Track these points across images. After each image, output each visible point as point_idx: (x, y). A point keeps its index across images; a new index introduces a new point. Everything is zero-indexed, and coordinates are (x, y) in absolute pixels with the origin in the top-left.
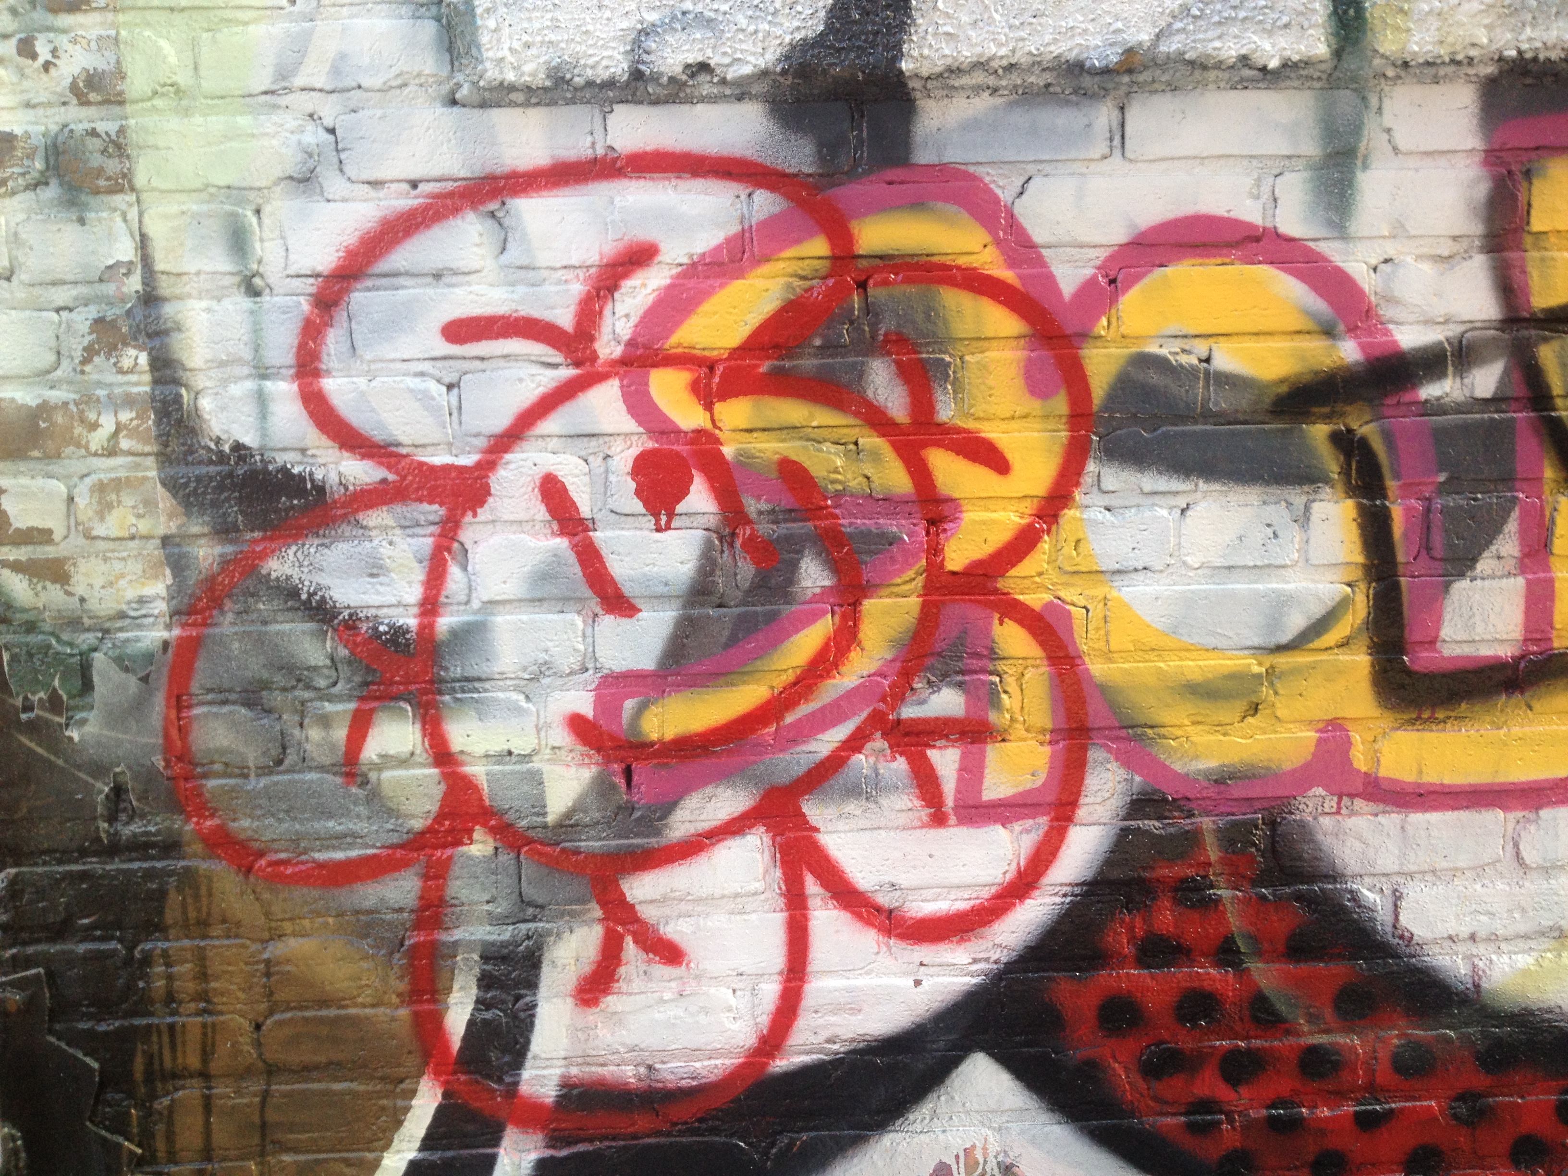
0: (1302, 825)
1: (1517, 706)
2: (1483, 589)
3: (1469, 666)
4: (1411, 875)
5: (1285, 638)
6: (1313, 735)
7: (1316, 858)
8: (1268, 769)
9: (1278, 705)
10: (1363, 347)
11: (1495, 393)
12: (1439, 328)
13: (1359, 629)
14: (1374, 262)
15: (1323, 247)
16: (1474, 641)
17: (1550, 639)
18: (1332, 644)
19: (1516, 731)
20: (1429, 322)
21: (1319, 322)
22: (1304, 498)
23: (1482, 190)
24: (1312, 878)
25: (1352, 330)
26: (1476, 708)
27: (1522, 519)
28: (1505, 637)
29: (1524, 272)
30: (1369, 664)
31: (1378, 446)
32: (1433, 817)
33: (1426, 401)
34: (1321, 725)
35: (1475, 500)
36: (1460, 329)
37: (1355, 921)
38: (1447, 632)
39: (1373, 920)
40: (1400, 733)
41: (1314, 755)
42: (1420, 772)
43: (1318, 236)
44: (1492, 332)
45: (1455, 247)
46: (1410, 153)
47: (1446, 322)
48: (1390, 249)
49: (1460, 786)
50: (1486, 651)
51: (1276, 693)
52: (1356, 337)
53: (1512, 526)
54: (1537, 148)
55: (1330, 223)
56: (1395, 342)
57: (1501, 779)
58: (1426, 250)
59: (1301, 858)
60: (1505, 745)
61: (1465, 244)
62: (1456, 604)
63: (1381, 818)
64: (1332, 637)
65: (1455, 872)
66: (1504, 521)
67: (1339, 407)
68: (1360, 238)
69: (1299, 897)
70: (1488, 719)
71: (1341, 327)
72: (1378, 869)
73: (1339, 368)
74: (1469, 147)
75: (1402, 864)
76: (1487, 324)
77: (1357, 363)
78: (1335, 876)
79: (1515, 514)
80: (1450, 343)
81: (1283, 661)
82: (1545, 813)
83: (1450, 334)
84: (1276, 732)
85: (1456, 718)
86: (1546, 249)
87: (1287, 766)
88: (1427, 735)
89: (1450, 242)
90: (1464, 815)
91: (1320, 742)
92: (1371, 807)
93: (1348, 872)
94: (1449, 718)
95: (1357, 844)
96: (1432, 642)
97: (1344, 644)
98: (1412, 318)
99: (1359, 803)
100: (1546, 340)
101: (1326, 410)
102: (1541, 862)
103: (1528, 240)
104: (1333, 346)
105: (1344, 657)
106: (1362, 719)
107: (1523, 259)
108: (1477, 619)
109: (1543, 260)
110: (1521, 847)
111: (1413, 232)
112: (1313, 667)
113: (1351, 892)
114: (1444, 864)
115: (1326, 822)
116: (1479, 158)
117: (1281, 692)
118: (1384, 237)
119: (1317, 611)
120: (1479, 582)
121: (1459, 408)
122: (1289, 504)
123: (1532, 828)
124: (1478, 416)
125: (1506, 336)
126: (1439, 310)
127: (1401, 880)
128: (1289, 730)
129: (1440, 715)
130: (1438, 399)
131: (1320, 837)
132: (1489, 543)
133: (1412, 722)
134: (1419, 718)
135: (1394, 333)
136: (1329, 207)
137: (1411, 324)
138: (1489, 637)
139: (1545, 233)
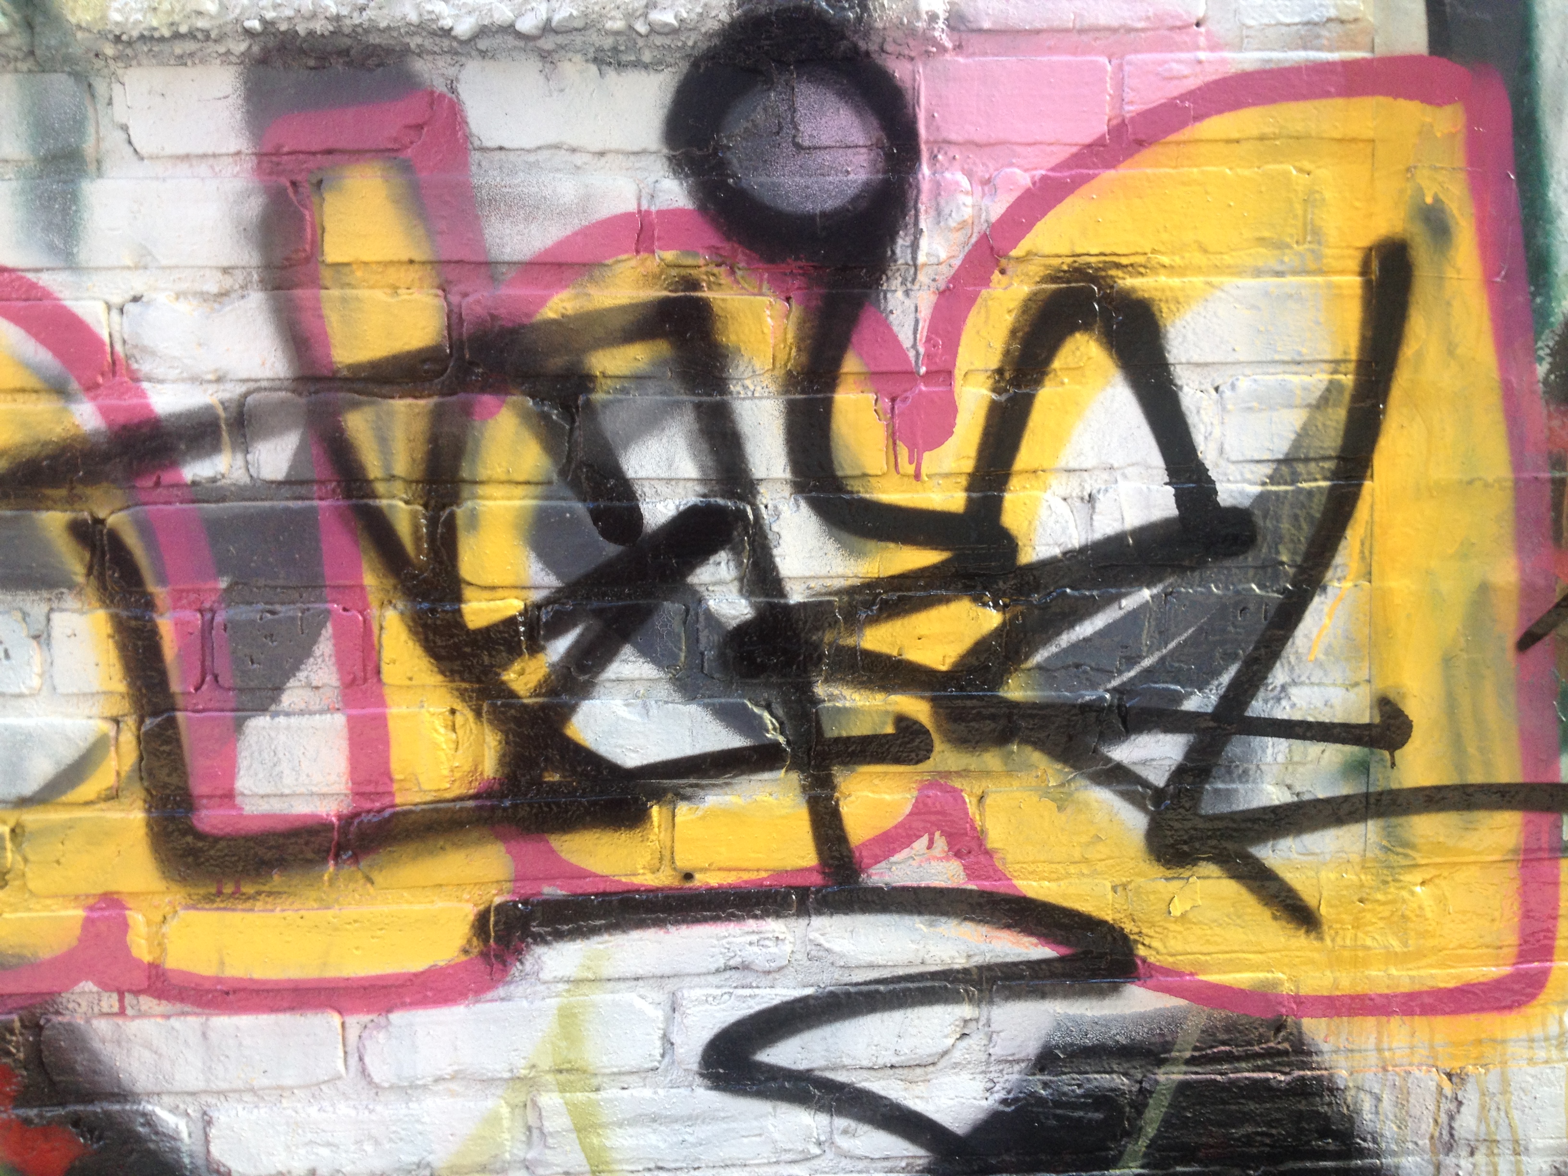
0: (71, 1030)
1: (352, 879)
2: (288, 728)
3: (281, 827)
4: (223, 1094)
5: (29, 788)
6: (81, 913)
7: (95, 1072)
8: (21, 957)
9: (29, 875)
10: (104, 412)
11: (289, 474)
12: (212, 388)
13: (129, 778)
14: (116, 300)
15: (45, 280)
16: (282, 795)
17: (391, 794)
18: (92, 796)
19: (351, 911)
20: (196, 380)
21: (46, 380)
22: (44, 608)
23: (254, 207)
24: (90, 1096)
25: (91, 388)
26: (294, 882)
27: (338, 637)
28: (325, 790)
29: (321, 317)
30: (143, 824)
31: (132, 540)
32: (245, 1021)
33: (194, 483)
34: (91, 901)
35: (273, 613)
36: (242, 389)
37: (149, 1151)
38: (244, 783)
39: (177, 1151)
40: (193, 915)
41: (80, 940)
42: (222, 963)
43: (39, 265)
44: (283, 394)
45: (228, 282)
46: (154, 158)
47: (219, 380)
48: (138, 283)
49: (277, 982)
50: (302, 808)
51: (26, 860)
52: (94, 399)
53: (325, 647)
54: (329, 152)
55: (51, 248)
56: (147, 406)
57: (331, 973)
58: (184, 286)
59: (73, 1070)
60: (336, 929)
61: (240, 276)
62: (255, 747)
63: (175, 1022)
64: (90, 788)
65: (281, 1091)
66: (314, 639)
67: (79, 489)
68: (97, 269)
69: (77, 1121)
70: (314, 894)
71: (74, 385)
72: (177, 1086)
73: (74, 438)
74: (233, 149)
75: (208, 1081)
76: (277, 384)
77: (96, 433)
78: (123, 1095)
79: (328, 631)
80: (225, 409)
81: (31, 818)
82: (397, 1017)
83: (226, 396)
84: (30, 910)
85: (270, 894)
86: (349, 285)
87: (45, 954)
88: (229, 916)
89: (219, 275)
90: (285, 1020)
91: (88, 922)
92: (165, 1007)
93: (139, 1088)
94: (259, 893)
95: (147, 1054)
96: (229, 796)
97: (112, 796)
98: (173, 374)
99: (147, 1002)
100: (355, 405)
101: (63, 492)
102: (394, 1080)
103: (326, 275)
104: (65, 410)
105: (113, 814)
106: (143, 894)
107: (318, 300)
108: (285, 767)
109: (344, 300)
110: (367, 1060)
111: (164, 262)
112: (70, 825)
113: (144, 1114)
114: (265, 1081)
115: (102, 1026)
116: (249, 163)
117: (31, 857)
118: (129, 268)
119: (69, 755)
120: (282, 720)
121: (241, 493)
122: (25, 615)
123: (381, 1036)
124: (267, 504)
125: (303, 401)
126: (207, 365)
127: (212, 1100)
128: (46, 908)
129: (248, 889)
130: (214, 480)
131: (97, 1045)
132: (296, 668)
133: (209, 899)
134: (219, 893)
135: (150, 393)
136: (48, 227)
137: (174, 381)
138: (303, 790)
139: (347, 264)
